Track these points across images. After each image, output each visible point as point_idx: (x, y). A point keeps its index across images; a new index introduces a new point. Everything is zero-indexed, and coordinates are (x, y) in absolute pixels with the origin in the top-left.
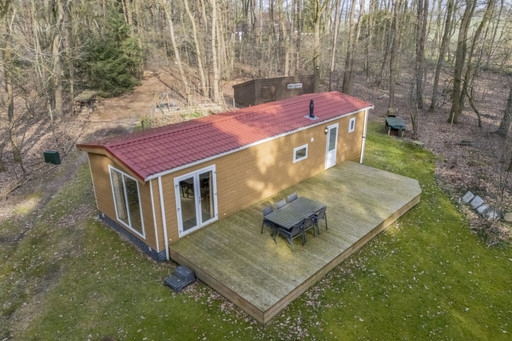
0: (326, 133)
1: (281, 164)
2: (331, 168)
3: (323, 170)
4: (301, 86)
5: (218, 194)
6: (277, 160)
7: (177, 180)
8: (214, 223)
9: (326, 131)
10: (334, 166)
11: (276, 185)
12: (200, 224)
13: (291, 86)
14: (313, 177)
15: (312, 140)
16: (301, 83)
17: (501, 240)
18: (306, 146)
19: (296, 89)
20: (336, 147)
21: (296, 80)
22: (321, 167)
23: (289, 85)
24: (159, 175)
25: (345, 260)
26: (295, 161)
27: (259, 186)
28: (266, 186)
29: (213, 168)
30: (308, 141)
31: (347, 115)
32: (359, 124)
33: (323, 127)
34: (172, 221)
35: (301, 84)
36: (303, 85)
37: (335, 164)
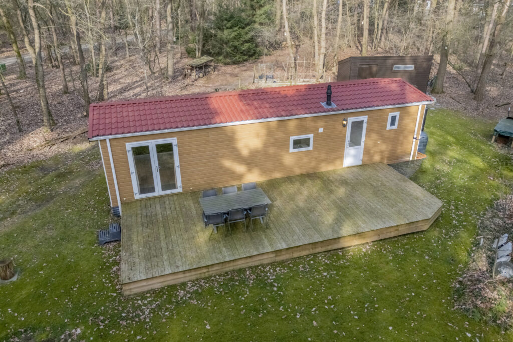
0: (345, 126)
1: (272, 150)
2: (354, 167)
3: (340, 168)
4: (413, 69)
5: (181, 167)
6: (266, 146)
7: (129, 146)
8: (177, 194)
9: (345, 122)
10: (361, 165)
11: (264, 171)
12: (159, 191)
13: (398, 68)
14: (322, 172)
15: (321, 130)
16: (412, 64)
17: (476, 306)
18: (311, 136)
19: (405, 72)
20: (363, 144)
21: (407, 60)
22: (338, 163)
23: (395, 66)
24: (107, 138)
25: (261, 265)
26: (291, 150)
27: (240, 168)
28: (250, 170)
29: (174, 141)
30: (315, 130)
31: (386, 107)
32: (407, 121)
33: (341, 118)
34: (124, 183)
35: (413, 66)
36: (415, 67)
37: (360, 163)
